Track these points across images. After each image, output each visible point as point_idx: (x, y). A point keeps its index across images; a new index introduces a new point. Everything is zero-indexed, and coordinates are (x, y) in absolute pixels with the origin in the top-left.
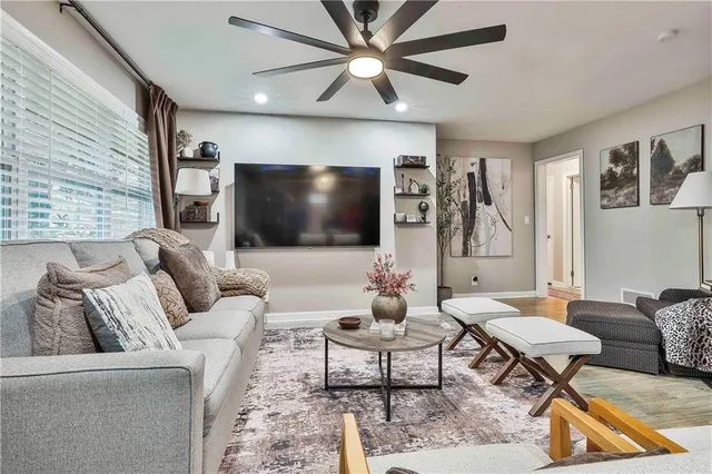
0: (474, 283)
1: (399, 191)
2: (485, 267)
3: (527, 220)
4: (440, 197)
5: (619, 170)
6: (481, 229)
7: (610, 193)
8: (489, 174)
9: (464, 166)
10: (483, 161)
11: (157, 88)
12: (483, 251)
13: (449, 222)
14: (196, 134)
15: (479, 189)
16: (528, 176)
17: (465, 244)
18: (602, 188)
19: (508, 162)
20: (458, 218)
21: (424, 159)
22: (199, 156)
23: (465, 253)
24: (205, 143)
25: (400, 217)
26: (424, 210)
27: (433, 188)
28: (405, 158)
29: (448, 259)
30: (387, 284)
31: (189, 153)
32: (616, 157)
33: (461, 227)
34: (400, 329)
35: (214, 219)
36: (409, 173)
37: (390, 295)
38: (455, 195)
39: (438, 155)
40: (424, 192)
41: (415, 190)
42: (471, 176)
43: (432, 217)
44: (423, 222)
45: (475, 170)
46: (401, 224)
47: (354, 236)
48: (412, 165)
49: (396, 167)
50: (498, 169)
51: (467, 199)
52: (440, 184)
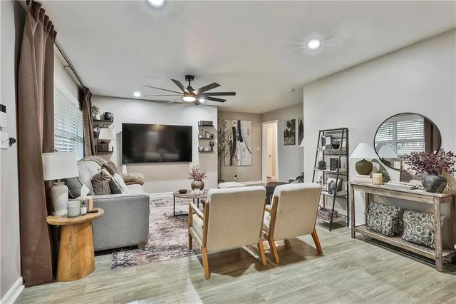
0: (235, 178)
1: (201, 137)
2: (240, 170)
3: (258, 149)
4: (219, 139)
5: (289, 130)
6: (238, 153)
7: (287, 138)
8: (242, 127)
9: (230, 124)
10: (239, 121)
11: (87, 89)
12: (239, 163)
13: (224, 150)
14: (102, 108)
15: (238, 134)
16: (259, 129)
17: (231, 160)
18: (285, 137)
19: (250, 122)
20: (228, 148)
21: (212, 122)
22: (103, 119)
23: (231, 164)
24: (106, 113)
25: (201, 149)
26: (212, 145)
27: (216, 135)
28: (204, 122)
29: (223, 167)
30: (197, 176)
31: (98, 118)
32: (289, 125)
33: (229, 152)
34: (202, 192)
35: (110, 150)
36: (205, 129)
37: (198, 180)
38: (226, 138)
39: (218, 119)
40: (212, 137)
41: (208, 136)
42: (234, 128)
43: (215, 149)
44: (212, 151)
45: (236, 126)
46: (202, 152)
47: (175, 156)
48: (206, 125)
49: (199, 126)
50: (246, 125)
51: (232, 139)
52: (219, 133)
